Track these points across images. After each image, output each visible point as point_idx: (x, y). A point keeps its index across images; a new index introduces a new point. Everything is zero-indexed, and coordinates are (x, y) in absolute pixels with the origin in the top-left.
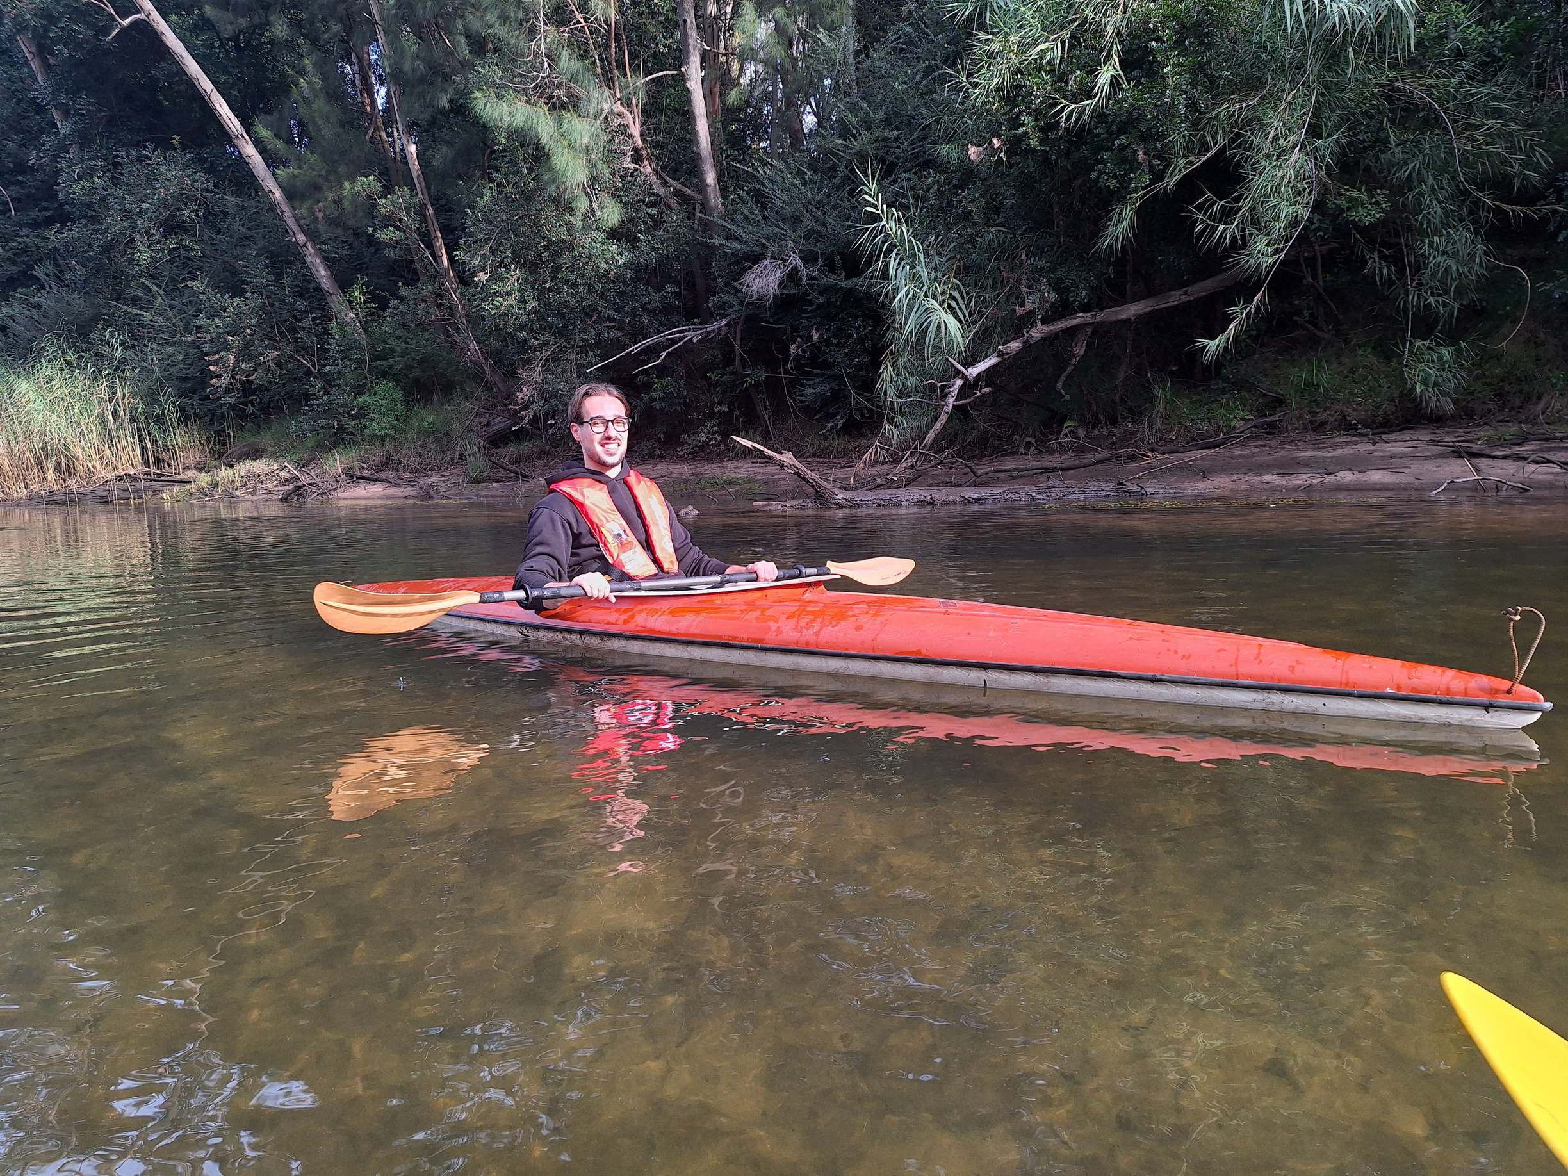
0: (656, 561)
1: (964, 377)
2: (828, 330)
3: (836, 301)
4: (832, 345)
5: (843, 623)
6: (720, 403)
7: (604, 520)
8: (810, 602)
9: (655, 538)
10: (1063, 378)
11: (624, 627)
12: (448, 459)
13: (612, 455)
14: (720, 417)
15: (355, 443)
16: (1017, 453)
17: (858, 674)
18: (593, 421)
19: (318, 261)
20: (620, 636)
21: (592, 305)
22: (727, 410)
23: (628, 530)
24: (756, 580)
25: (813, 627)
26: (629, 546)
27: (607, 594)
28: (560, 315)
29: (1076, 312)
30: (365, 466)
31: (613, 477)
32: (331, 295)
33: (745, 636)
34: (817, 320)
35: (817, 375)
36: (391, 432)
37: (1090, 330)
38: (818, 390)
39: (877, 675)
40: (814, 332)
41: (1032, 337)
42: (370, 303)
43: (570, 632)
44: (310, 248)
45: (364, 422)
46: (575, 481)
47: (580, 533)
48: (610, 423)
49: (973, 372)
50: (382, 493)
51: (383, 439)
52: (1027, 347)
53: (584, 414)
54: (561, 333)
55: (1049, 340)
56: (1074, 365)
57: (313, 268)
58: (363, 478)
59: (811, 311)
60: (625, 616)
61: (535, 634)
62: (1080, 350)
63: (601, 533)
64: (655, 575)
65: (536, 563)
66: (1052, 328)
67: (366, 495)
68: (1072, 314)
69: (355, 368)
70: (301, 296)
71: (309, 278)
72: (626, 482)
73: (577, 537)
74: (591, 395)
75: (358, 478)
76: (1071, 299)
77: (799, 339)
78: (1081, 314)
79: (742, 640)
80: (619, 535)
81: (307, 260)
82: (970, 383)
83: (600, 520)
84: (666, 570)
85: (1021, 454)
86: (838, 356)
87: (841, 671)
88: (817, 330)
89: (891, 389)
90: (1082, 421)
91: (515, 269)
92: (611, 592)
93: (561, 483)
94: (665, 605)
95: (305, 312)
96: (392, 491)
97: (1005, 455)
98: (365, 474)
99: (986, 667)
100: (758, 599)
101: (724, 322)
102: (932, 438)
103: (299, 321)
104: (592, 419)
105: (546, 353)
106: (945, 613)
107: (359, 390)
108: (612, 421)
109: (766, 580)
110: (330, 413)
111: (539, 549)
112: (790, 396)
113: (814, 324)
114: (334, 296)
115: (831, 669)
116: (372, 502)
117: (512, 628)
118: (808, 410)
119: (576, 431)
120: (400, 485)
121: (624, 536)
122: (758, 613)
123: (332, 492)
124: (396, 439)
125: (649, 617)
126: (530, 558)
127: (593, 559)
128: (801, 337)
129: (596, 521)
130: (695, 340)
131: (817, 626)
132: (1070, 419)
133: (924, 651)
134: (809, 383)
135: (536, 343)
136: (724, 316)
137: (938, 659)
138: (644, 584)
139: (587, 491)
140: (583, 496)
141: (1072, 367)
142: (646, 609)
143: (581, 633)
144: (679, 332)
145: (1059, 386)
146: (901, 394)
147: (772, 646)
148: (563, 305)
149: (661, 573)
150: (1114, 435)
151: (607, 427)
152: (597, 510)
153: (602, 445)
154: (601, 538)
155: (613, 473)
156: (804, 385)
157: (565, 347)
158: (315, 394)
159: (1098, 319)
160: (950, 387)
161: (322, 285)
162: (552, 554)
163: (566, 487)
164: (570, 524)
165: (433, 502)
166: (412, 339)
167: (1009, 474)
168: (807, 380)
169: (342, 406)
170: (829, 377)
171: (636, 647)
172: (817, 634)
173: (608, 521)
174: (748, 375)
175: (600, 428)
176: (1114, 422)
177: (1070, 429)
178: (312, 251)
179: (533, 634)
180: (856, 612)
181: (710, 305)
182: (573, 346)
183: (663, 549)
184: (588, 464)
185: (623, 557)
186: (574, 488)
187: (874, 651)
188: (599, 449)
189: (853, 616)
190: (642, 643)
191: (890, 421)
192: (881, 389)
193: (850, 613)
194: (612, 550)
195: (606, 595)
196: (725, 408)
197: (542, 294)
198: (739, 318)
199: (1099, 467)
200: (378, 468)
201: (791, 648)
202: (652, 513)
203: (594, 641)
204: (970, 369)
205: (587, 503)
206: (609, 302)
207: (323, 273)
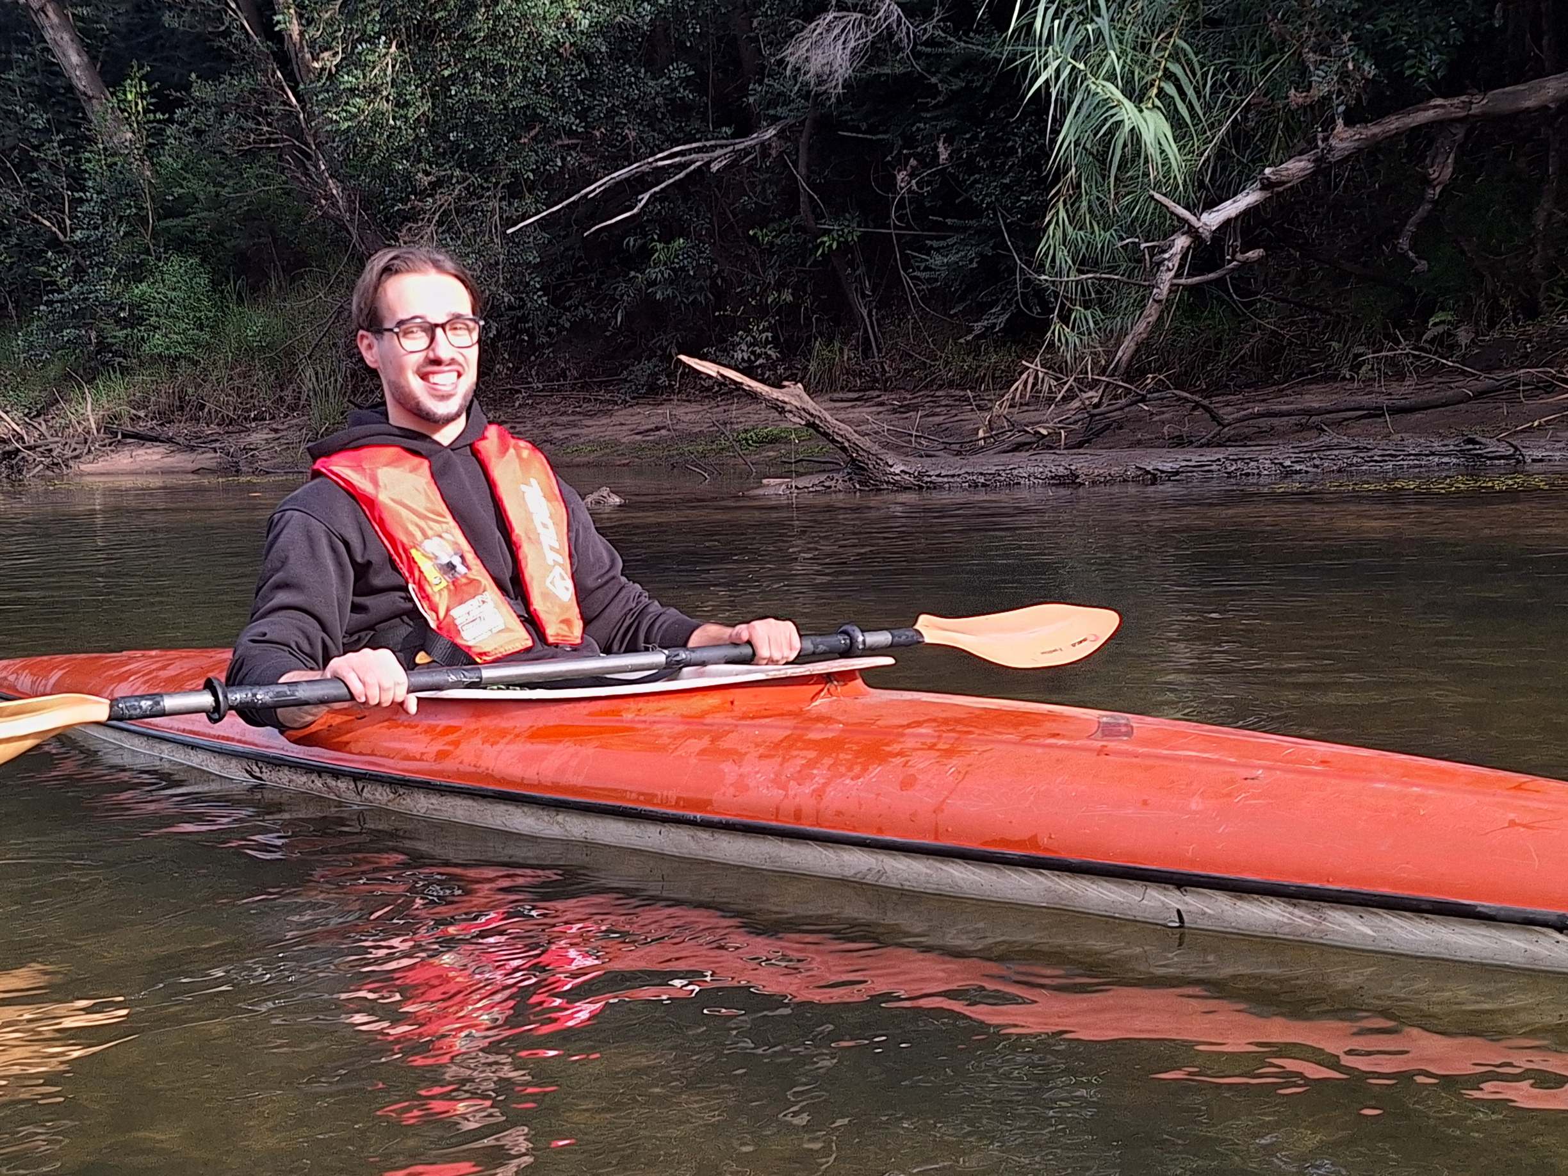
0: (532, 621)
1: (1192, 231)
2: (970, 142)
3: (983, 86)
4: (980, 170)
5: (876, 770)
6: (780, 286)
7: (419, 535)
8: (820, 719)
9: (531, 571)
10: (1410, 228)
11: (436, 767)
12: (289, 400)
13: (444, 397)
14: (778, 313)
15: (125, 371)
16: (1335, 378)
17: (907, 885)
18: (404, 327)
19: (66, 37)
20: (428, 787)
21: (527, 106)
22: (790, 298)
23: (470, 556)
24: (750, 660)
25: (812, 777)
26: (471, 589)
27: (400, 694)
28: (472, 128)
29: (1431, 97)
30: (142, 414)
31: (446, 442)
32: (90, 98)
33: (672, 794)
34: (947, 124)
35: (956, 229)
36: (187, 350)
37: (1460, 133)
38: (953, 258)
39: (946, 890)
40: (941, 147)
41: (1331, 149)
42: (154, 112)
43: (337, 774)
44: (51, 14)
45: (141, 332)
46: (365, 452)
47: (369, 563)
48: (439, 331)
49: (1212, 219)
50: (158, 464)
51: (174, 362)
52: (1322, 167)
53: (385, 312)
54: (474, 161)
55: (1370, 152)
56: (1433, 202)
57: (56, 51)
58: (136, 436)
59: (935, 107)
60: (438, 746)
61: (274, 776)
62: (1442, 171)
63: (411, 562)
64: (528, 650)
65: (275, 627)
66: (1376, 130)
67: (134, 467)
68: (1421, 102)
69: (126, 234)
70: (40, 101)
71: (54, 70)
72: (475, 453)
73: (362, 570)
74: (397, 272)
75: (125, 436)
76: (1408, 73)
77: (913, 162)
78: (1439, 101)
79: (665, 802)
80: (451, 567)
81: (47, 37)
82: (1203, 241)
83: (410, 534)
84: (551, 640)
85: (1344, 378)
86: (985, 192)
87: (869, 879)
88: (949, 141)
89: (1063, 256)
90: (1466, 315)
91: (388, 45)
92: (410, 691)
93: (335, 458)
94: (523, 720)
95: (46, 131)
96: (181, 460)
97: (1311, 382)
98: (141, 427)
99: (1182, 882)
100: (714, 710)
101: (772, 132)
102: (1129, 352)
103: (36, 148)
104: (401, 323)
105: (445, 198)
106: (1101, 751)
107: (136, 272)
108: (443, 326)
109: (771, 661)
110: (82, 316)
111: (282, 597)
112: (905, 271)
113: (943, 131)
114: (94, 101)
115: (849, 873)
116: (140, 482)
117: (234, 761)
118: (938, 297)
119: (370, 347)
120: (192, 449)
121: (461, 569)
122: (705, 742)
123: (71, 463)
124: (196, 363)
125: (487, 746)
126: (263, 616)
127: (399, 616)
128: (916, 156)
129: (401, 536)
130: (715, 167)
131: (820, 775)
132: (1443, 309)
133: (1044, 841)
134: (935, 244)
135: (426, 180)
136: (774, 120)
137: (1074, 858)
138: (487, 673)
139: (385, 474)
140: (375, 482)
141: (1428, 207)
142: (484, 729)
143: (357, 777)
144: (681, 153)
145: (1404, 243)
146: (1084, 263)
147: (724, 818)
148: (478, 107)
149: (539, 646)
150: (1530, 341)
151: (432, 339)
152: (404, 512)
153: (424, 377)
154: (412, 573)
155: (446, 436)
156: (928, 251)
157: (481, 186)
158: (54, 283)
159: (1475, 109)
160: (1164, 251)
161: (75, 81)
162: (305, 606)
163: (342, 467)
164: (346, 544)
165: (243, 479)
166: (227, 178)
167: (1293, 420)
168: (938, 238)
169: (105, 304)
170: (978, 232)
171: (459, 810)
172: (819, 793)
173: (426, 536)
174: (827, 232)
175: (419, 341)
176: (1531, 311)
177: (1441, 329)
178: (55, 20)
179: (270, 777)
180: (910, 743)
181: (751, 100)
182: (496, 184)
183: (546, 595)
184: (397, 417)
185: (458, 614)
186: (358, 467)
187: (936, 839)
188: (415, 384)
189: (901, 754)
190: (470, 802)
191: (1065, 319)
192: (1046, 254)
193: (896, 748)
194: (436, 599)
195: (399, 699)
196: (787, 296)
197: (438, 91)
198: (802, 123)
199: (1474, 405)
200: (164, 417)
201: (763, 822)
202: (529, 517)
203: (380, 796)
204: (1205, 217)
205: (383, 497)
206: (563, 100)
207: (75, 59)
